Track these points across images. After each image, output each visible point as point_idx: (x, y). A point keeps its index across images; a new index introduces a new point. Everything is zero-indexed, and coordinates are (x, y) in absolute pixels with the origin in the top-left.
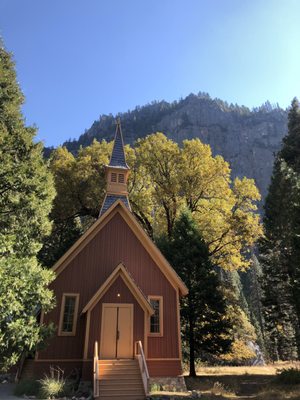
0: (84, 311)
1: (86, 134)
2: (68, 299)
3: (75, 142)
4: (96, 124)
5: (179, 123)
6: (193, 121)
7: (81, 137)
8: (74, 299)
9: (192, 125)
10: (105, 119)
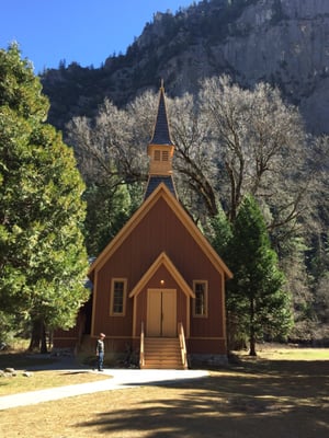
0: (131, 295)
1: (135, 44)
2: (117, 284)
3: (121, 56)
4: (149, 28)
5: (269, 17)
6: (289, 12)
7: (130, 48)
8: (122, 284)
9: (287, 18)
10: (160, 18)
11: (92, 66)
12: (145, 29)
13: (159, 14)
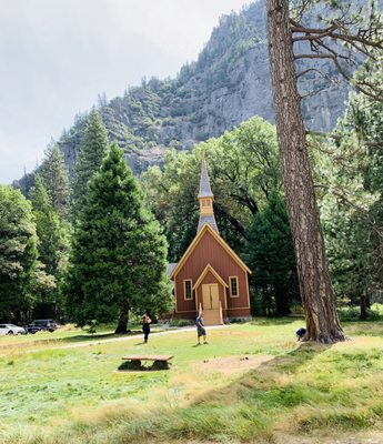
0: (193, 289)
8: (189, 282)
10: (225, 21)
11: (169, 78)
12: (213, 34)
13: (224, 16)
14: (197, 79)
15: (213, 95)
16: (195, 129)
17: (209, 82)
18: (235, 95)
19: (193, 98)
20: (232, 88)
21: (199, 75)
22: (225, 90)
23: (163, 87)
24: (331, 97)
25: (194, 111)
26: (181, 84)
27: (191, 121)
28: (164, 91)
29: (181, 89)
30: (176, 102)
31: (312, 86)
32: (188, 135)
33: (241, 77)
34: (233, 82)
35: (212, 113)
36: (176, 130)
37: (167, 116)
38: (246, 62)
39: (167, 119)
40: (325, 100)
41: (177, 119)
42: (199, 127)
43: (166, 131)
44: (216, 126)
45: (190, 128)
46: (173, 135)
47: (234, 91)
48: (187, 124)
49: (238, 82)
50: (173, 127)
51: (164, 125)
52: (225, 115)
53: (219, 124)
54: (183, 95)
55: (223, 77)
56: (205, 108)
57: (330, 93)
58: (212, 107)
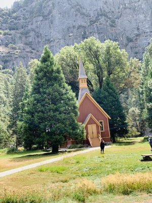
14: (24, 10)
15: (34, 20)
16: (24, 38)
17: (32, 13)
18: (47, 21)
19: (22, 21)
20: (45, 17)
21: (25, 8)
22: (41, 18)
23: (3, 12)
24: (99, 28)
25: (22, 28)
26: (14, 12)
27: (21, 33)
28: (3, 15)
29: (14, 15)
30: (12, 22)
31: (89, 21)
32: (20, 41)
33: (50, 12)
34: (46, 14)
35: (33, 30)
36: (12, 38)
37: (6, 29)
38: (53, 4)
39: (6, 31)
40: (96, 29)
41: (12, 32)
42: (26, 37)
43: (6, 38)
44: (36, 38)
45: (20, 37)
46: (10, 41)
47: (46, 19)
48: (19, 35)
49: (49, 14)
50: (10, 36)
51: (5, 34)
52: (41, 32)
53: (38, 37)
54: (16, 18)
55: (40, 10)
56: (30, 27)
57: (98, 25)
58: (34, 27)
